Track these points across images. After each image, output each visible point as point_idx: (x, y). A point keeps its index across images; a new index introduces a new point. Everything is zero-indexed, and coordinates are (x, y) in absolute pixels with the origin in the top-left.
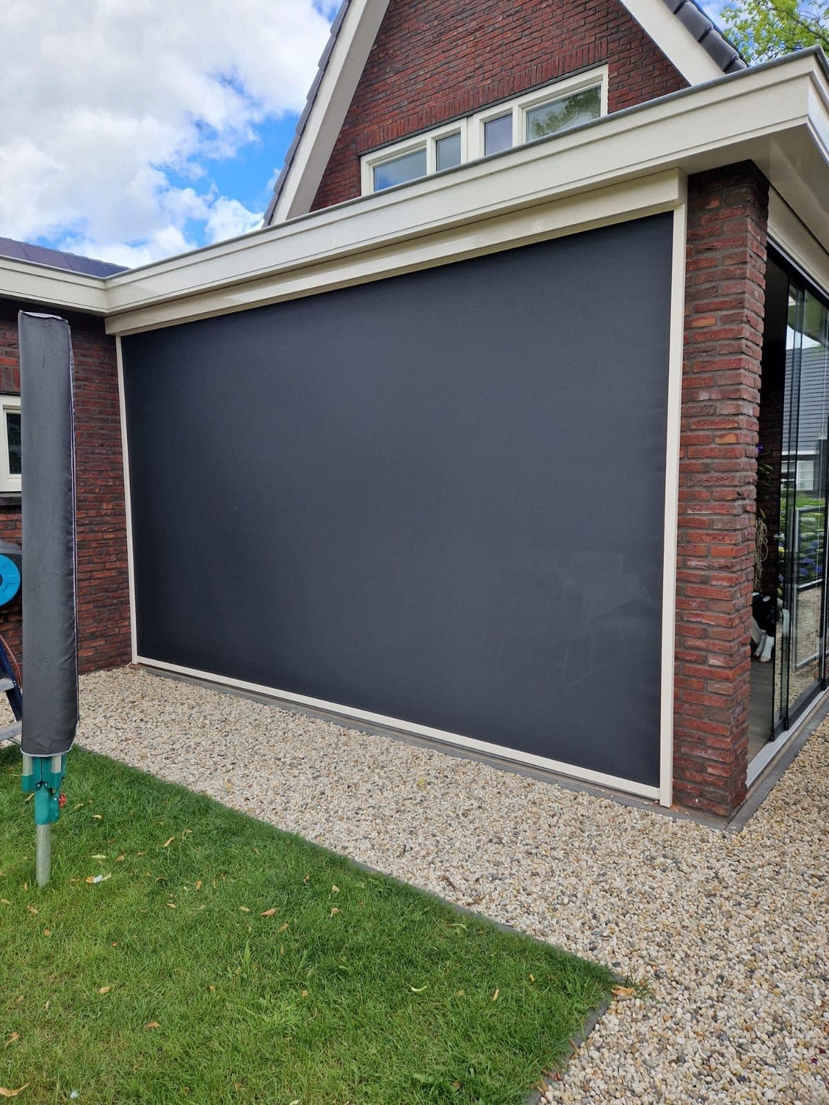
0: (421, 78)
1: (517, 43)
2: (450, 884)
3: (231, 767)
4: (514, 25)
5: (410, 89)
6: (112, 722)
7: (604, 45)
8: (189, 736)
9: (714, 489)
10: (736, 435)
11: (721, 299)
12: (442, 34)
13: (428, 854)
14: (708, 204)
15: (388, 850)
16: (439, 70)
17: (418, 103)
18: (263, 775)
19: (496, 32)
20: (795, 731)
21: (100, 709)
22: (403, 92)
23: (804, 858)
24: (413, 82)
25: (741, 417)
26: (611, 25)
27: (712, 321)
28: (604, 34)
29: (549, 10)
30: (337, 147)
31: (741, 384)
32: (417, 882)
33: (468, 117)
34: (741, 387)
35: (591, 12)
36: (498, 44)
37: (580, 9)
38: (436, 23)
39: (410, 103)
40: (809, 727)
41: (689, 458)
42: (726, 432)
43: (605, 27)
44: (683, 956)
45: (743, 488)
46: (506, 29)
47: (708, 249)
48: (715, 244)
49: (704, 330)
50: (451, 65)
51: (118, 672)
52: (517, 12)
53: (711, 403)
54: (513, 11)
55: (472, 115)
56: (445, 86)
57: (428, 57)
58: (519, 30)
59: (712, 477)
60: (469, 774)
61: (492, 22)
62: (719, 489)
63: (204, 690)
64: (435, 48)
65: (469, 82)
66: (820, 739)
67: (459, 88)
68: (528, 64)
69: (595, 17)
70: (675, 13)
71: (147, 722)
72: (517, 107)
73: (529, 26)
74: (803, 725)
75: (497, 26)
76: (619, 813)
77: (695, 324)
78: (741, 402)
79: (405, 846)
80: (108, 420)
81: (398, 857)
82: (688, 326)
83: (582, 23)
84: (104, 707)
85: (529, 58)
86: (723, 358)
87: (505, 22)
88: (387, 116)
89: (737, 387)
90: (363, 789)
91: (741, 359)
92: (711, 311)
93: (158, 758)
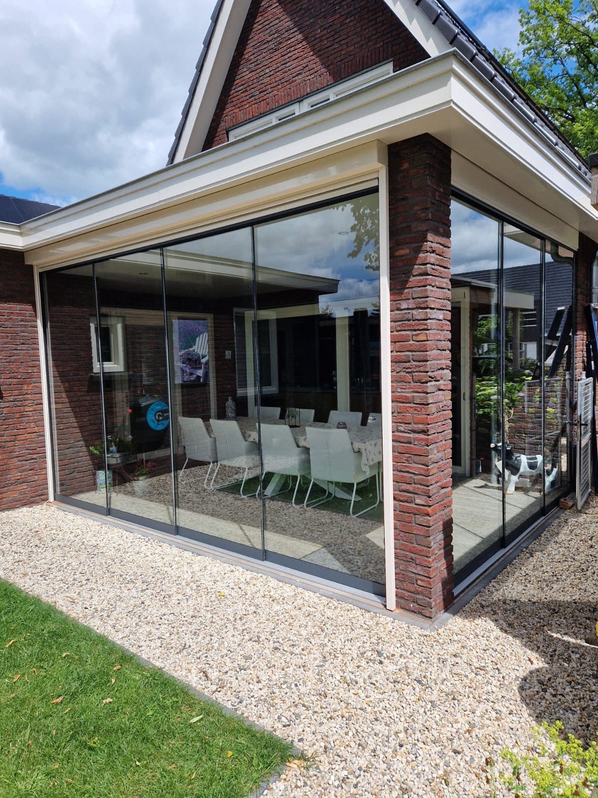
0: (267, 75)
1: (330, 49)
2: (206, 676)
3: (85, 582)
4: (328, 35)
5: (260, 82)
6: (14, 548)
7: (389, 48)
8: (66, 558)
9: (414, 374)
10: (426, 334)
11: (413, 235)
12: (280, 43)
13: (200, 651)
14: (402, 166)
15: (172, 648)
16: (279, 69)
17: (265, 93)
18: (105, 588)
19: (316, 41)
20: (511, 549)
21: (11, 538)
22: (255, 85)
23: (478, 651)
24: (262, 78)
25: (429, 321)
26: (394, 33)
27: (407, 251)
28: (390, 40)
29: (352, 24)
30: (212, 125)
31: (428, 297)
32: (179, 674)
33: (299, 102)
34: (428, 299)
35: (380, 25)
36: (318, 49)
37: (373, 23)
38: (276, 35)
39: (260, 93)
40: (522, 545)
41: (397, 352)
42: (420, 332)
43: (389, 35)
44: (355, 732)
45: (435, 373)
46: (324, 38)
47: (403, 199)
48: (407, 195)
49: (403, 258)
50: (288, 65)
51: (37, 508)
52: (330, 26)
53: (409, 311)
54: (327, 26)
55: (302, 100)
56: (283, 81)
57: (271, 60)
58: (331, 39)
59: (412, 365)
60: (258, 585)
61: (313, 34)
62: (416, 374)
63: (92, 521)
64: (276, 53)
65: (300, 77)
66: (527, 554)
67: (292, 82)
68: (339, 63)
69: (383, 28)
70: (434, 23)
71: (39, 547)
72: (332, 94)
73: (338, 36)
74: (519, 544)
75: (317, 36)
76: (356, 615)
77: (397, 254)
78: (428, 310)
79: (185, 644)
80: (27, 325)
81: (177, 653)
82: (392, 256)
83: (374, 33)
84: (14, 535)
85: (339, 59)
86: (415, 278)
87: (322, 34)
88: (245, 103)
89: (426, 299)
90: (174, 600)
91: (427, 279)
92: (407, 244)
93: (35, 576)
